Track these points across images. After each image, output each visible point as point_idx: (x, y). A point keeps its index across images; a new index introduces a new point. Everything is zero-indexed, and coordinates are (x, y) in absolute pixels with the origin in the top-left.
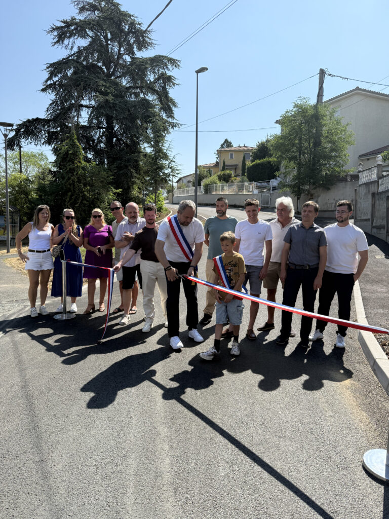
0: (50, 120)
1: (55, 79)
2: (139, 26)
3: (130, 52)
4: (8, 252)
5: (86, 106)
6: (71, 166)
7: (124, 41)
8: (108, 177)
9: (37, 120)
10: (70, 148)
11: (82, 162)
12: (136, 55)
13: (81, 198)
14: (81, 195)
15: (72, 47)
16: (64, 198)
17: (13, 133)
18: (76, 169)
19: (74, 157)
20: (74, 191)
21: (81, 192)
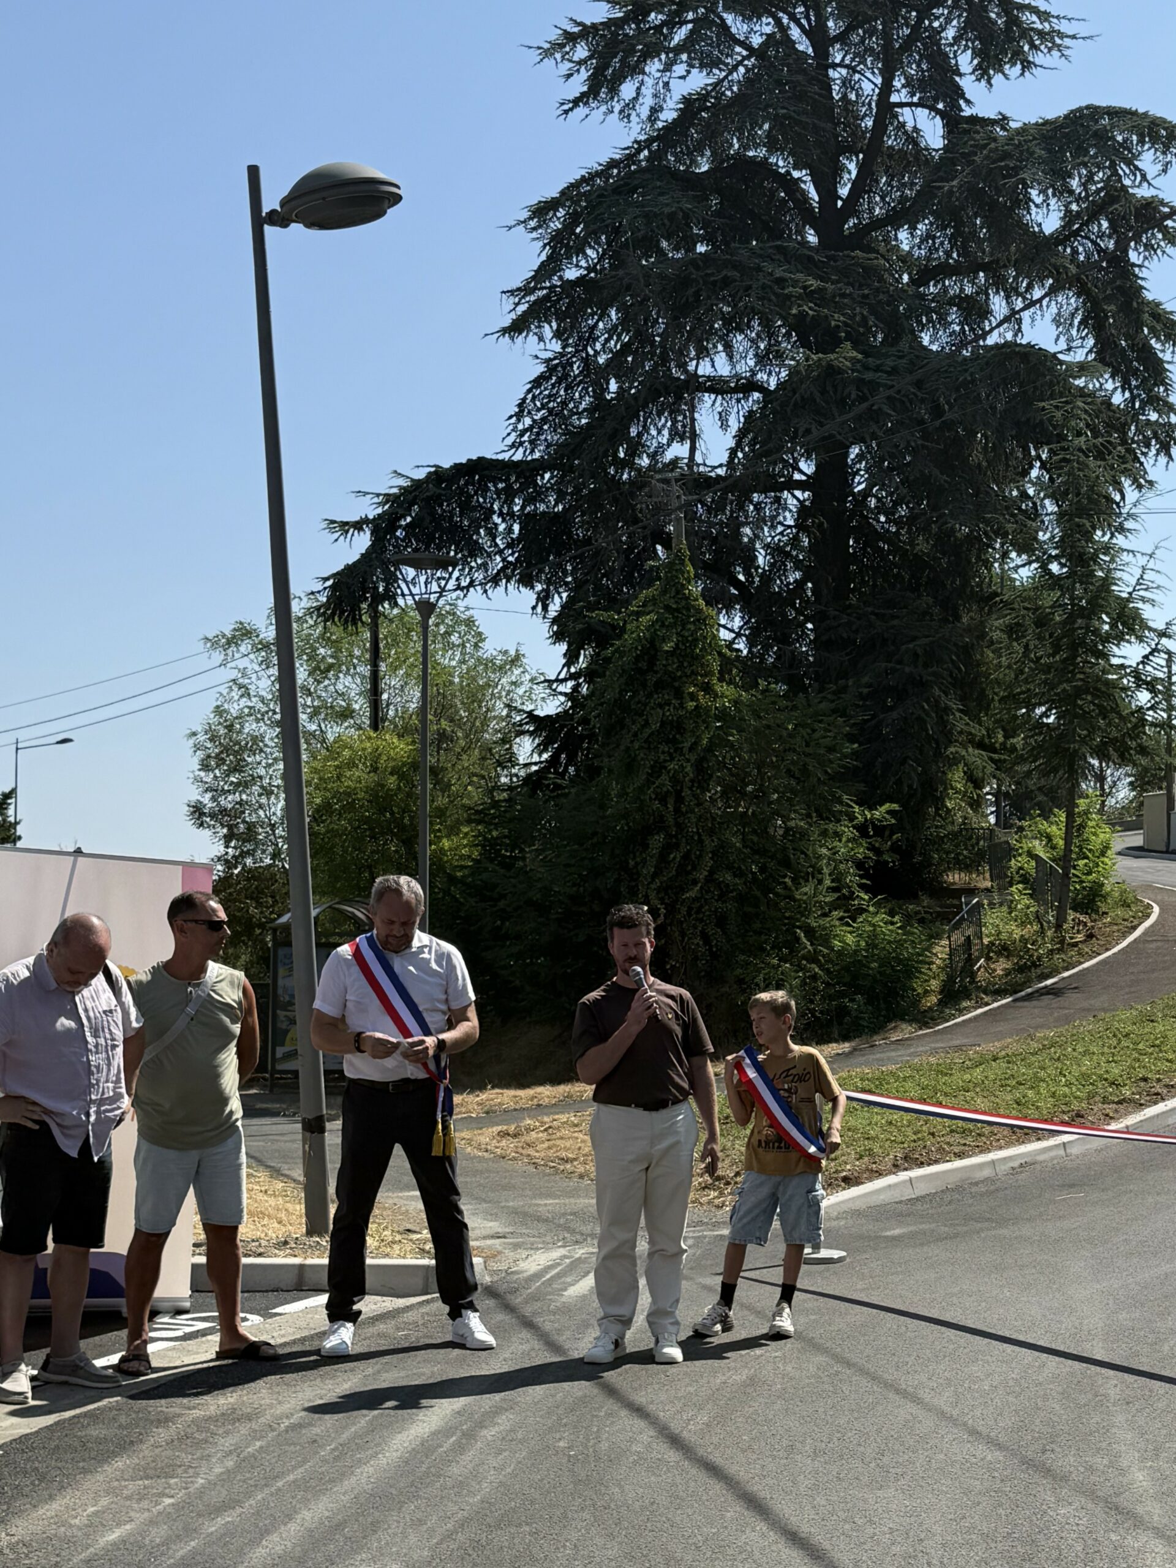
3: (940, 89)
6: (669, 711)
9: (477, 470)
10: (663, 625)
11: (718, 689)
12: (968, 102)
13: (708, 862)
14: (710, 844)
15: (655, 111)
16: (631, 863)
17: (363, 541)
18: (690, 725)
19: (681, 667)
20: (678, 825)
21: (712, 832)
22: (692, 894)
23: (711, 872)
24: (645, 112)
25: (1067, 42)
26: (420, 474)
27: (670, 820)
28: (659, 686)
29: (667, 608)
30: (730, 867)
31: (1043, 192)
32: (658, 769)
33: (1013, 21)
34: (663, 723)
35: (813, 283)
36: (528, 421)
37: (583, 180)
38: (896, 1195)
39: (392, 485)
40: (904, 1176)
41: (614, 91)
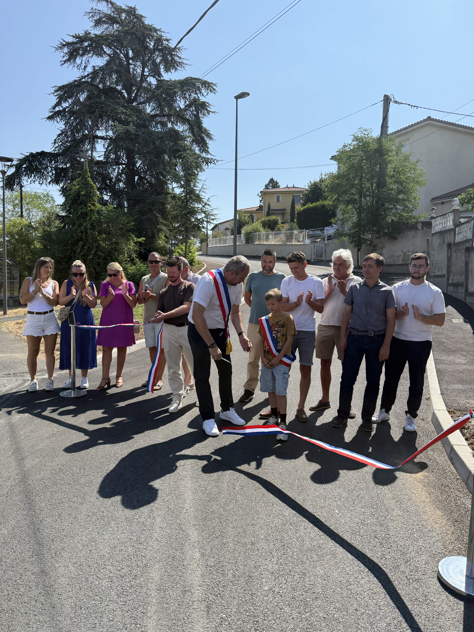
0: (58, 155)
1: (65, 105)
2: (167, 43)
3: (156, 73)
4: (5, 313)
5: (102, 138)
6: (83, 210)
7: (149, 60)
8: (128, 223)
9: (43, 154)
10: (82, 188)
11: (97, 205)
12: (162, 76)
13: (95, 249)
14: (95, 245)
15: (85, 67)
16: (74, 249)
17: (13, 170)
18: (89, 214)
19: (87, 199)
20: (87, 240)
21: (96, 242)
22: (90, 257)
23: (96, 251)
24: (83, 67)
25: (185, 65)
26: (28, 154)
27: (84, 238)
28: (81, 203)
29: (83, 184)
30: (101, 251)
31: (180, 98)
32: (80, 225)
33: (173, 59)
34: (82, 213)
35: (124, 111)
37: (68, 84)
41: (74, 61)
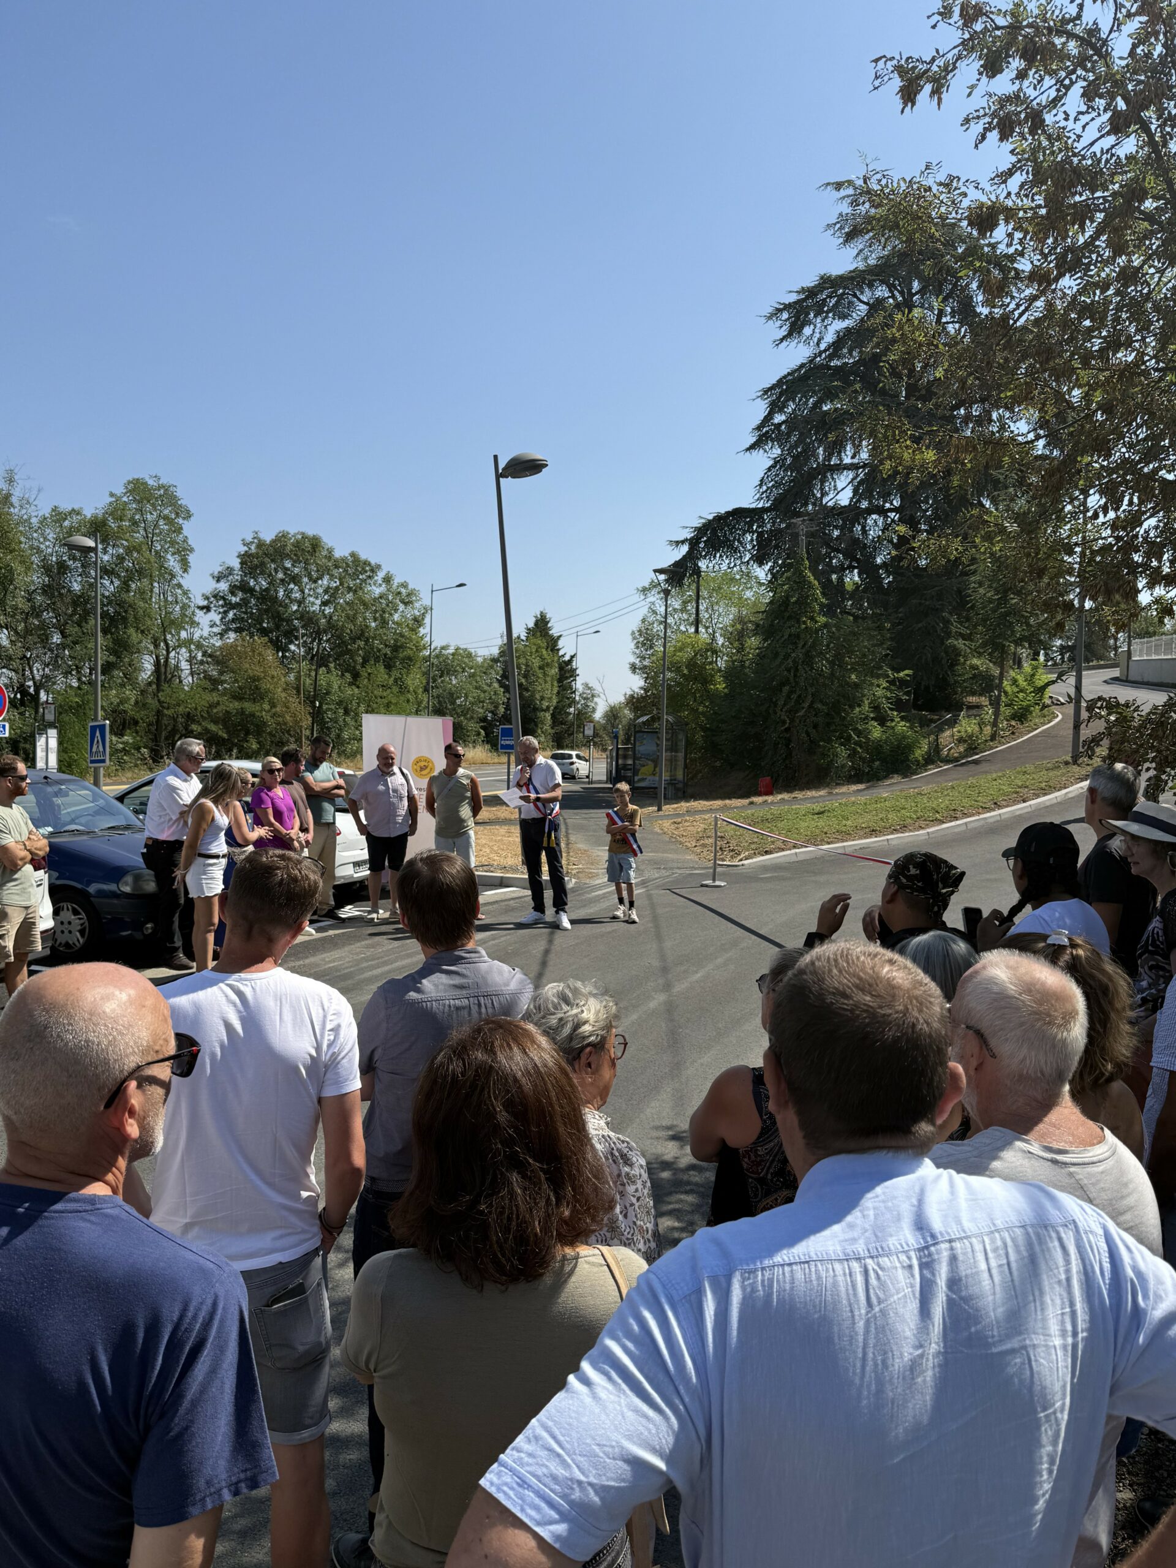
4: (660, 809)
5: (849, 467)
6: (793, 630)
9: (737, 513)
10: (792, 590)
11: (817, 618)
13: (810, 698)
14: (811, 690)
15: (819, 340)
16: (774, 699)
17: (685, 549)
18: (802, 636)
19: (800, 608)
20: (796, 682)
22: (801, 714)
23: (812, 702)
24: (816, 340)
26: (711, 517)
27: (792, 679)
28: (790, 618)
29: (795, 582)
32: (787, 656)
34: (790, 635)
36: (765, 488)
37: (789, 374)
38: (788, 860)
39: (698, 523)
40: (794, 851)
41: (800, 332)
